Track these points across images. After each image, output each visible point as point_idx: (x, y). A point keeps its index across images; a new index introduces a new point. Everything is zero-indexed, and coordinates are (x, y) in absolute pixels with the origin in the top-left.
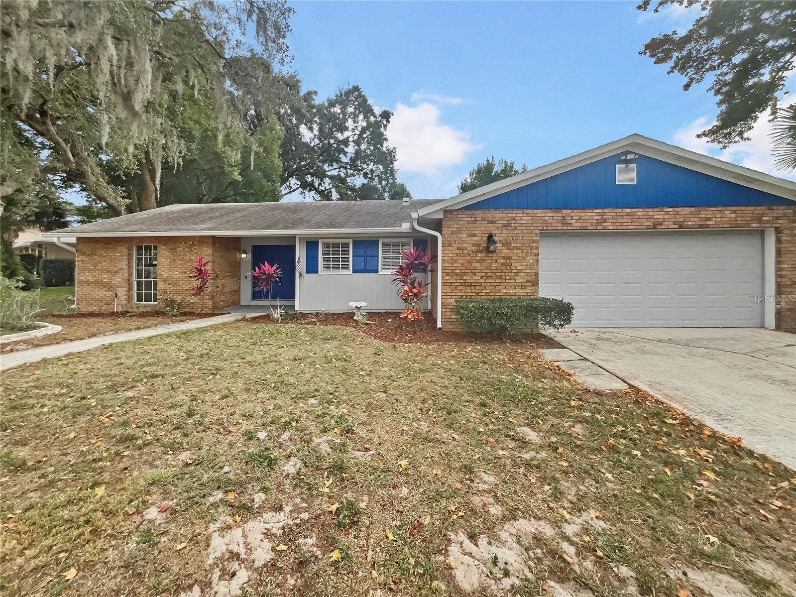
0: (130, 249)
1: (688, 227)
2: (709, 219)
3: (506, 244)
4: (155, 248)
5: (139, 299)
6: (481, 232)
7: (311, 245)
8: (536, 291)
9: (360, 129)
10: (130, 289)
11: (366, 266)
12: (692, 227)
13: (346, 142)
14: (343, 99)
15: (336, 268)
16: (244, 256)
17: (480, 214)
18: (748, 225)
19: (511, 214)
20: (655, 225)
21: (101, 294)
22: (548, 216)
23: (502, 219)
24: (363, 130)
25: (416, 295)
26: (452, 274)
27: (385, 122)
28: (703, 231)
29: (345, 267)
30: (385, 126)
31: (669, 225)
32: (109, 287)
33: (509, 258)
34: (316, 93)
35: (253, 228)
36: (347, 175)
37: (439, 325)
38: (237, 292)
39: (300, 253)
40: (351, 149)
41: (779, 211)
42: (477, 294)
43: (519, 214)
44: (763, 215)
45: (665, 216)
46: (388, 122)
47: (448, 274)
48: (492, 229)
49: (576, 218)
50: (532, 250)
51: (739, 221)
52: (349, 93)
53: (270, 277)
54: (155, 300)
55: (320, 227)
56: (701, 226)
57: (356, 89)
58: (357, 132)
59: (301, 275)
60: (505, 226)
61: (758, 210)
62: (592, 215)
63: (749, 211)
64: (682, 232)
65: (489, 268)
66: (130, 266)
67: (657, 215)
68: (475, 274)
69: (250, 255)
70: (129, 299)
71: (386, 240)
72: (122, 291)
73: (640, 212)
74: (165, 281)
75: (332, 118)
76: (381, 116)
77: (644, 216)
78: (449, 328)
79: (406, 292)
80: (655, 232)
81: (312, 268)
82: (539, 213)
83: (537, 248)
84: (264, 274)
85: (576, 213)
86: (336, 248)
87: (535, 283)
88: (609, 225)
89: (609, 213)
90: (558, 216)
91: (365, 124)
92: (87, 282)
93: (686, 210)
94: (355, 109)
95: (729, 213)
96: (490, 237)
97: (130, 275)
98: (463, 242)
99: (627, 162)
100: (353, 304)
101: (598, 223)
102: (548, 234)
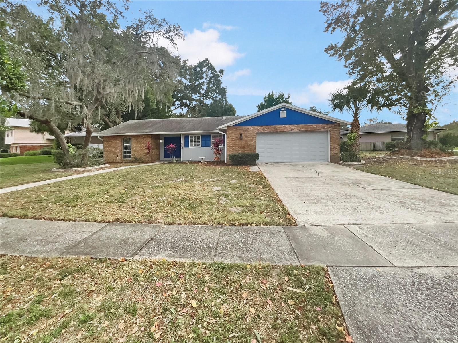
0: (122, 140)
1: (302, 130)
2: (308, 128)
3: (246, 137)
4: (130, 139)
5: (125, 157)
6: (238, 133)
7: (186, 137)
8: (255, 151)
9: (209, 78)
10: (122, 154)
11: (206, 144)
12: (303, 130)
13: (203, 84)
14: (201, 65)
15: (195, 145)
16: (161, 141)
17: (238, 128)
18: (320, 130)
19: (248, 127)
20: (292, 130)
21: (112, 156)
22: (259, 128)
23: (245, 129)
24: (211, 78)
25: (218, 153)
26: (229, 146)
27: (221, 74)
28: (306, 132)
29: (199, 145)
30: (221, 76)
31: (296, 130)
32: (115, 153)
33: (247, 141)
34: (188, 60)
35: (166, 131)
36: (204, 99)
37: (226, 162)
38: (159, 155)
39: (182, 140)
40: (205, 87)
41: (330, 125)
42: (237, 152)
43: (250, 127)
44: (325, 126)
45: (295, 127)
46: (223, 74)
47: (228, 146)
48: (242, 132)
49: (268, 128)
50: (254, 138)
51: (317, 128)
52: (204, 62)
53: (172, 148)
54: (130, 158)
55: (189, 131)
56: (306, 130)
57: (207, 60)
58: (208, 79)
59: (183, 148)
60: (245, 131)
61: (323, 125)
62: (272, 127)
63: (320, 125)
64: (300, 132)
65: (241, 144)
66: (122, 146)
67: (292, 127)
68: (236, 146)
69: (163, 141)
70: (121, 158)
71: (213, 135)
72: (119, 154)
73: (287, 126)
74: (134, 151)
75: (196, 73)
76: (219, 72)
77: (289, 127)
78: (228, 163)
79: (215, 152)
80: (292, 132)
81: (187, 145)
82: (256, 127)
83: (256, 138)
84: (171, 147)
85: (267, 127)
86: (195, 138)
87: (255, 148)
88: (278, 130)
89: (278, 126)
90: (262, 128)
91: (212, 75)
92: (107, 152)
93: (301, 125)
94: (207, 69)
95: (314, 126)
96: (241, 134)
97: (122, 149)
98: (233, 136)
99: (283, 111)
100: (201, 157)
101: (274, 130)
102: (259, 133)
